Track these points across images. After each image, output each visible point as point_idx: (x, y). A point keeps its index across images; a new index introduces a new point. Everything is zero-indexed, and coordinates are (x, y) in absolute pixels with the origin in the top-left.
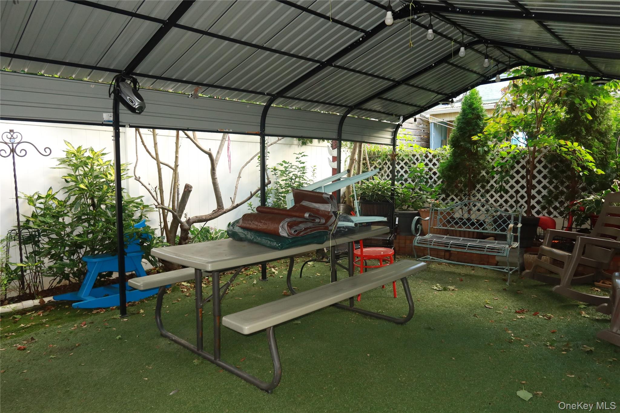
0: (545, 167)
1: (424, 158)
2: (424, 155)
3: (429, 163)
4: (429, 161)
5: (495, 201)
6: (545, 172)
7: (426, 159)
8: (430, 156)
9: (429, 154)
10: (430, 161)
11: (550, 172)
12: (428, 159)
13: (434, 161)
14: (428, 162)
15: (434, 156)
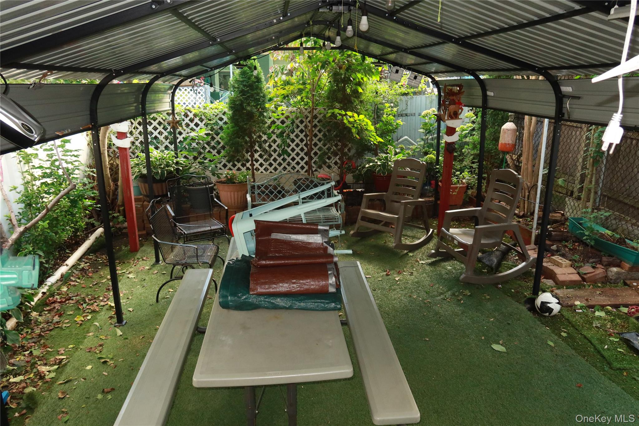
0: (320, 131)
1: (183, 117)
2: (183, 114)
3: (190, 123)
4: (190, 120)
5: (265, 169)
6: (320, 135)
7: (185, 119)
8: (191, 115)
9: (189, 113)
10: (192, 120)
11: (324, 135)
12: (188, 118)
13: (197, 120)
14: (188, 122)
15: (195, 115)
